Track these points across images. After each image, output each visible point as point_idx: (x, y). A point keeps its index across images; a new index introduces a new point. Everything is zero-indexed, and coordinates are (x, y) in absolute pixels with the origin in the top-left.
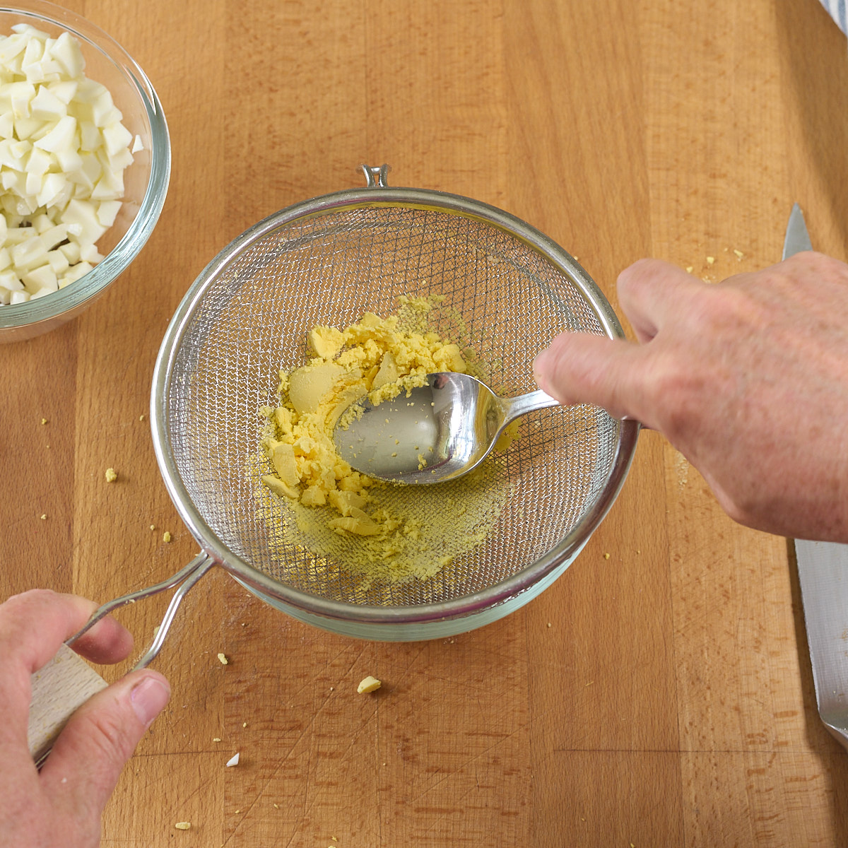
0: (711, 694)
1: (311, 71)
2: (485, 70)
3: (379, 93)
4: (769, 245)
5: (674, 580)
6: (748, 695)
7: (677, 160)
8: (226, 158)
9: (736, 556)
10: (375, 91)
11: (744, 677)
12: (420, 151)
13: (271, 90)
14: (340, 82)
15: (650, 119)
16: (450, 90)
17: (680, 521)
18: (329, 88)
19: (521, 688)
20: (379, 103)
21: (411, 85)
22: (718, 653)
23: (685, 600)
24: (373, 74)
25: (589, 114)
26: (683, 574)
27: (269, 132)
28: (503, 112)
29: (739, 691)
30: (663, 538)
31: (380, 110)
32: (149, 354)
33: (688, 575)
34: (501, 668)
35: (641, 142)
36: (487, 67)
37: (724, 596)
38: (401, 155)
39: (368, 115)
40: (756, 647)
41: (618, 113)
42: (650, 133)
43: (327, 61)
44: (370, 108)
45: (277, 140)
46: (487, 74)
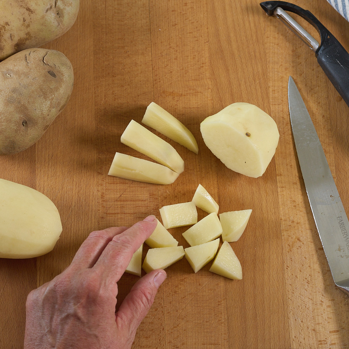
0: (303, 324)
1: (130, 68)
2: (202, 65)
3: (158, 76)
4: (322, 135)
5: (286, 277)
6: (318, 324)
7: (282, 101)
8: (95, 105)
9: (312, 266)
10: (157, 75)
11: (316, 316)
12: (176, 100)
13: (113, 76)
14: (142, 72)
15: (270, 84)
16: (187, 74)
17: (288, 252)
18: (137, 74)
19: (224, 324)
20: (158, 81)
21: (171, 72)
22: (306, 307)
23: (291, 285)
24: (155, 68)
25: (245, 82)
26: (290, 274)
27: (113, 94)
28: (210, 83)
29: (315, 322)
30: (281, 259)
31: (159, 83)
32: (66, 189)
33: (292, 275)
34: (216, 316)
35: (267, 94)
36: (203, 64)
37: (307, 283)
38: (168, 102)
39: (154, 86)
40: (321, 304)
41: (258, 82)
42: (271, 89)
43: (136, 63)
44: (154, 83)
45: (116, 97)
46: (203, 67)
